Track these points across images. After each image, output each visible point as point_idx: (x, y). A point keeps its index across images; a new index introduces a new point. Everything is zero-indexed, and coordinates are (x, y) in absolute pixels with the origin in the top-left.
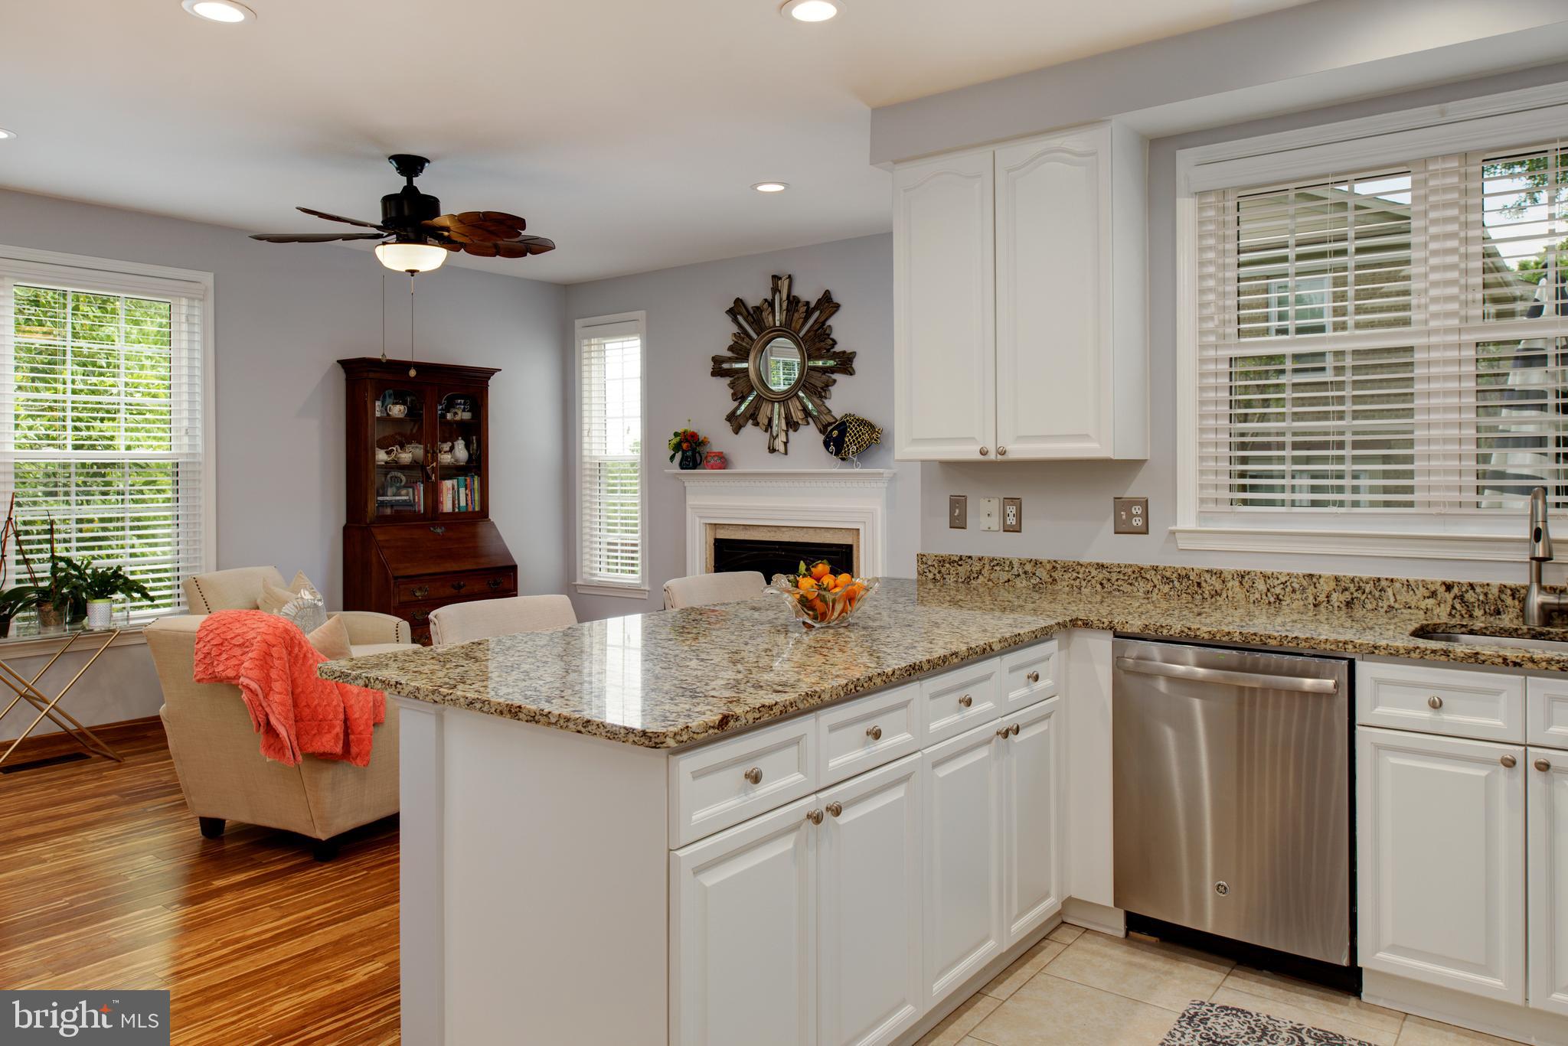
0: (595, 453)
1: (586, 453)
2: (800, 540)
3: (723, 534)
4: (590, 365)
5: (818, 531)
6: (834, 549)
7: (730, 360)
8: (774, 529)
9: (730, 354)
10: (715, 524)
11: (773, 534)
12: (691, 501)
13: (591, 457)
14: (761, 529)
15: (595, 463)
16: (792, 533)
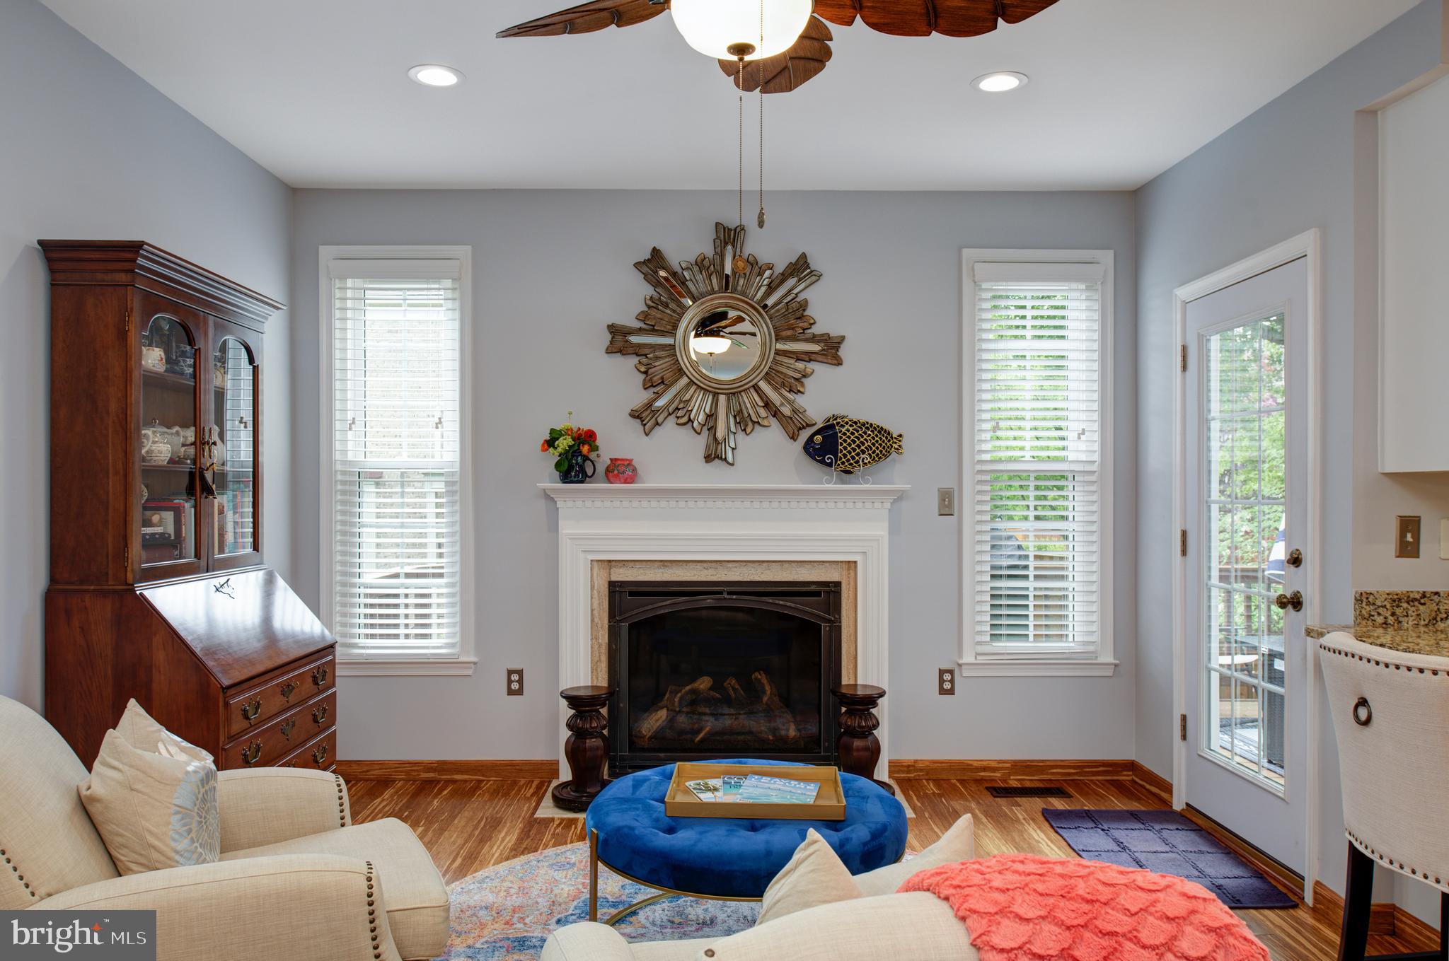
0: (350, 457)
1: (338, 456)
2: (757, 579)
3: (621, 575)
4: (344, 319)
5: (787, 565)
6: (813, 588)
7: (640, 331)
8: (714, 565)
9: (638, 325)
10: (610, 561)
11: (711, 571)
12: (567, 528)
13: (345, 463)
14: (691, 566)
15: (351, 473)
16: (745, 570)
